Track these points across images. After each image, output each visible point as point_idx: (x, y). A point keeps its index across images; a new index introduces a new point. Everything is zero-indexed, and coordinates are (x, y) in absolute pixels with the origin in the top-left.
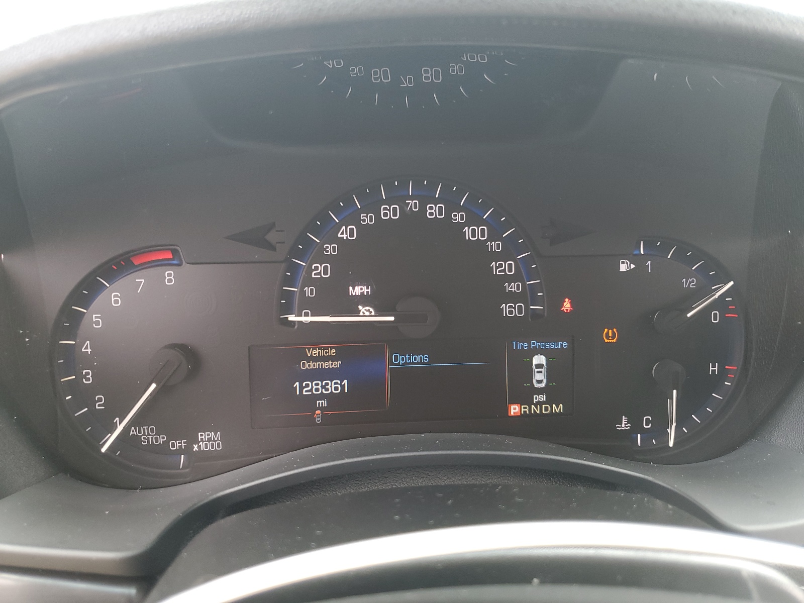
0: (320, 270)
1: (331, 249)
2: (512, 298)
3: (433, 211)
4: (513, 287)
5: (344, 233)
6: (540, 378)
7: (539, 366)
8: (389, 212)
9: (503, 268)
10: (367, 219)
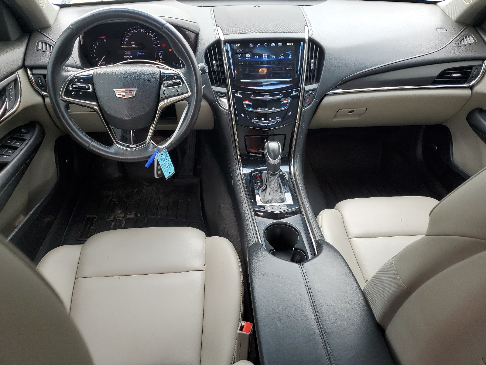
0: (126, 39)
1: (127, 36)
2: (155, 44)
3: (142, 30)
4: (155, 42)
5: (129, 34)
6: (161, 56)
7: (160, 55)
8: (136, 31)
9: (154, 39)
10: (132, 32)
